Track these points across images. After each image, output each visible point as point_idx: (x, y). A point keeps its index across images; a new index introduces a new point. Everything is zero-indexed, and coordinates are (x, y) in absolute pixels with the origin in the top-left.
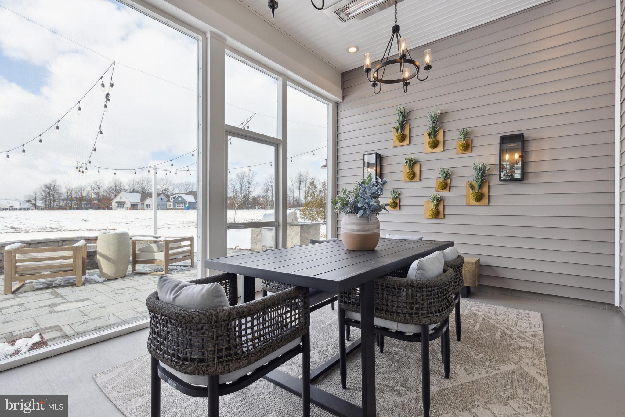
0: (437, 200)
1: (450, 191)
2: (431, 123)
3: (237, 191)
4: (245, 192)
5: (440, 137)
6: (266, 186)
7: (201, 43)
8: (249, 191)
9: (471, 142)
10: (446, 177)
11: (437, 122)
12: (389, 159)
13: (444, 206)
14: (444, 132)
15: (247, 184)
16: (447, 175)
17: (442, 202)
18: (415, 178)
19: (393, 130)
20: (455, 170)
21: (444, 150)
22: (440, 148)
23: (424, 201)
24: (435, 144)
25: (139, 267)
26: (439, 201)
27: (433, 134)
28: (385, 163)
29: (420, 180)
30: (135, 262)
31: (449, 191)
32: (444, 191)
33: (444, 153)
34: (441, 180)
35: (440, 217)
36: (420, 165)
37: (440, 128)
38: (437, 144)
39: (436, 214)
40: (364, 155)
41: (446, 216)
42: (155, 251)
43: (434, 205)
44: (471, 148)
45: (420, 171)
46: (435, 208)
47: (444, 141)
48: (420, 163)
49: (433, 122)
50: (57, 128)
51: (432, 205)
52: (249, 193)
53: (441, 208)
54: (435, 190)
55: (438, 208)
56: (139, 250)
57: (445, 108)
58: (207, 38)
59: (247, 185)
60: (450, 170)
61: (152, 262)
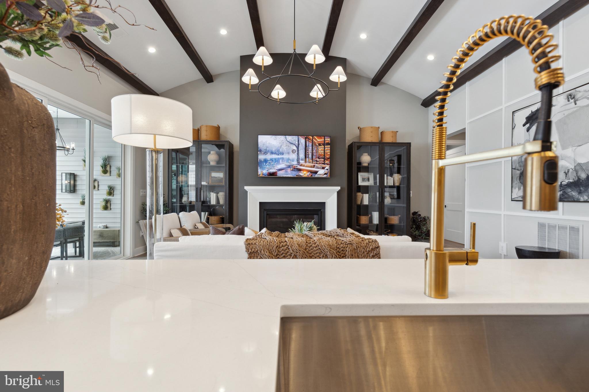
1: (114, 196)
2: (102, 161)
5: (108, 168)
11: (106, 161)
12: (81, 176)
14: (110, 166)
16: (111, 188)
17: (109, 202)
18: (95, 189)
19: (82, 161)
20: (116, 186)
21: (110, 175)
22: (108, 174)
23: (100, 201)
24: (105, 172)
26: (107, 201)
27: (104, 166)
28: (77, 179)
29: (98, 190)
32: (110, 196)
33: (110, 177)
34: (108, 191)
35: (108, 209)
37: (108, 164)
39: (106, 208)
40: (61, 173)
41: (112, 209)
45: (98, 185)
46: (105, 205)
47: (110, 171)
48: (98, 181)
49: (104, 161)
51: (103, 204)
53: (109, 205)
54: (106, 196)
55: (107, 205)
57: (110, 154)
60: (112, 186)
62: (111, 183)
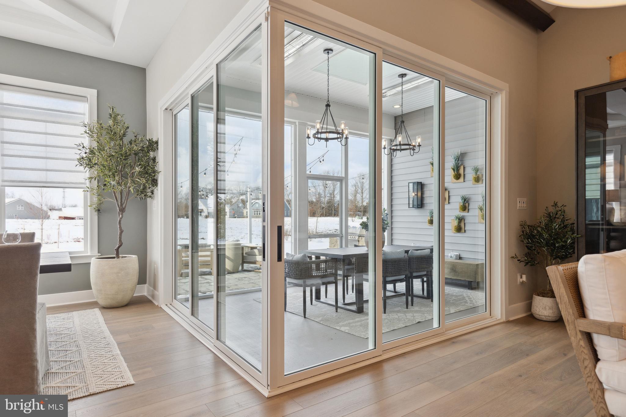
0: (459, 219)
1: (470, 212)
2: (454, 160)
3: (319, 194)
4: (329, 196)
5: (461, 171)
6: (355, 188)
7: (293, 128)
8: (334, 195)
9: (481, 176)
10: (464, 202)
11: (458, 161)
12: (428, 185)
13: (465, 223)
14: (464, 168)
15: (331, 185)
16: (465, 200)
17: (463, 220)
19: (430, 164)
20: (471, 196)
21: (464, 181)
22: (461, 179)
23: (451, 220)
24: (457, 176)
25: (246, 266)
26: (461, 220)
27: (456, 169)
28: (425, 189)
29: (449, 203)
30: (243, 262)
31: (468, 212)
32: (465, 212)
33: (464, 183)
34: (462, 204)
35: (462, 232)
36: (449, 192)
37: (461, 165)
38: (459, 177)
39: (459, 229)
40: (409, 183)
41: (466, 231)
42: (257, 255)
43: (457, 222)
44: (481, 180)
45: (449, 196)
46: (458, 225)
47: (464, 175)
48: (449, 190)
49: (456, 160)
50: (205, 174)
51: (456, 223)
52: (334, 197)
53: (462, 225)
54: (459, 211)
55: (461, 225)
56: (246, 254)
57: (463, 150)
58: (296, 125)
59: (332, 188)
60: (467, 196)
61: (254, 263)
62: (465, 192)
